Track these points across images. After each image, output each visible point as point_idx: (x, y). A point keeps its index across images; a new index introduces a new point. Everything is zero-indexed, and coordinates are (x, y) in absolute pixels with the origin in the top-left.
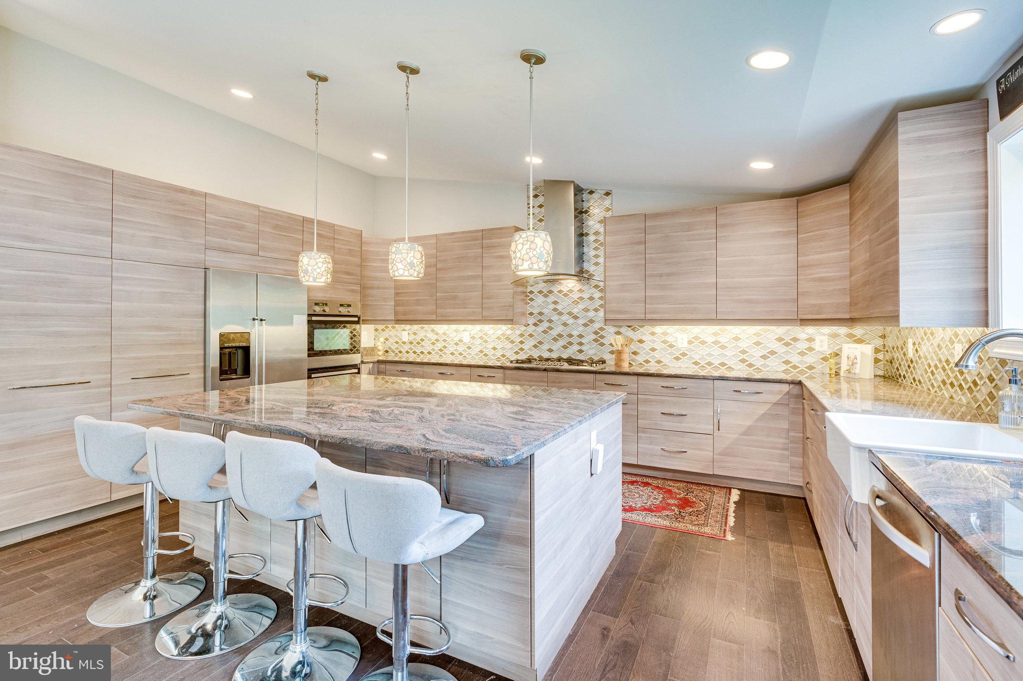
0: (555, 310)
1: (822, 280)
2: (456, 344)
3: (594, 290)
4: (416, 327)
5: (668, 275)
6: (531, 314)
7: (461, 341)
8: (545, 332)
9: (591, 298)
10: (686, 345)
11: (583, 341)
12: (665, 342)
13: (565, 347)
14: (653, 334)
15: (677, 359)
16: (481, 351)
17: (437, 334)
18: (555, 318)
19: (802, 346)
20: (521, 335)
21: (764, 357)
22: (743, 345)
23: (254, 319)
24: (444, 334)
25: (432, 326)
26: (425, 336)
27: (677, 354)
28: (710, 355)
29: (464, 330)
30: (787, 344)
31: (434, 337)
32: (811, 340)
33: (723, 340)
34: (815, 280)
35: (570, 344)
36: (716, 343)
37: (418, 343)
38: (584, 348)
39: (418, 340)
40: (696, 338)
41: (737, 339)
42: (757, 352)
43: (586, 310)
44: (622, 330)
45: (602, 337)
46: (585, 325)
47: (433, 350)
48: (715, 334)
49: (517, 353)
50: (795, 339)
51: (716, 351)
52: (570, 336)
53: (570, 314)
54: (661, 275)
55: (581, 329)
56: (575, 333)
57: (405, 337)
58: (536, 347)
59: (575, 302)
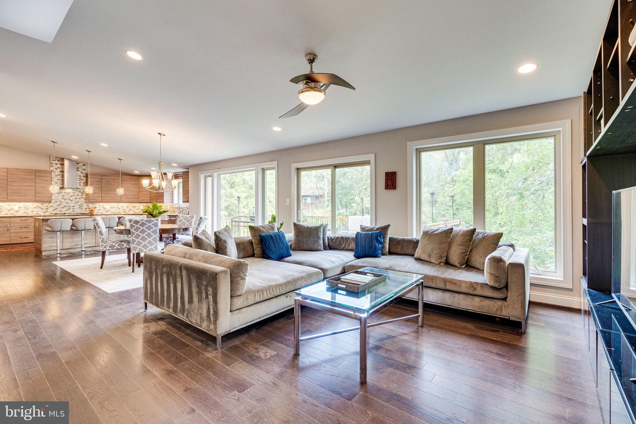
0: (63, 198)
1: (145, 194)
2: (9, 210)
5: (108, 191)
7: (12, 208)
8: (58, 205)
9: (78, 195)
10: (109, 208)
11: (75, 207)
12: (103, 207)
13: (67, 210)
14: (100, 205)
15: (107, 212)
16: (25, 213)
18: (63, 200)
19: (137, 208)
20: (47, 206)
21: (129, 211)
22: (124, 208)
27: (107, 211)
29: (15, 205)
30: (134, 207)
32: (139, 206)
33: (119, 207)
34: (143, 194)
35: (70, 209)
36: (117, 207)
38: (75, 210)
40: (112, 206)
41: (123, 206)
43: (76, 199)
45: (82, 206)
46: (75, 203)
48: (117, 205)
49: (44, 212)
50: (136, 206)
51: (117, 210)
52: (69, 206)
53: (69, 199)
54: (106, 191)
55: (74, 204)
56: (71, 205)
58: (54, 210)
59: (71, 196)
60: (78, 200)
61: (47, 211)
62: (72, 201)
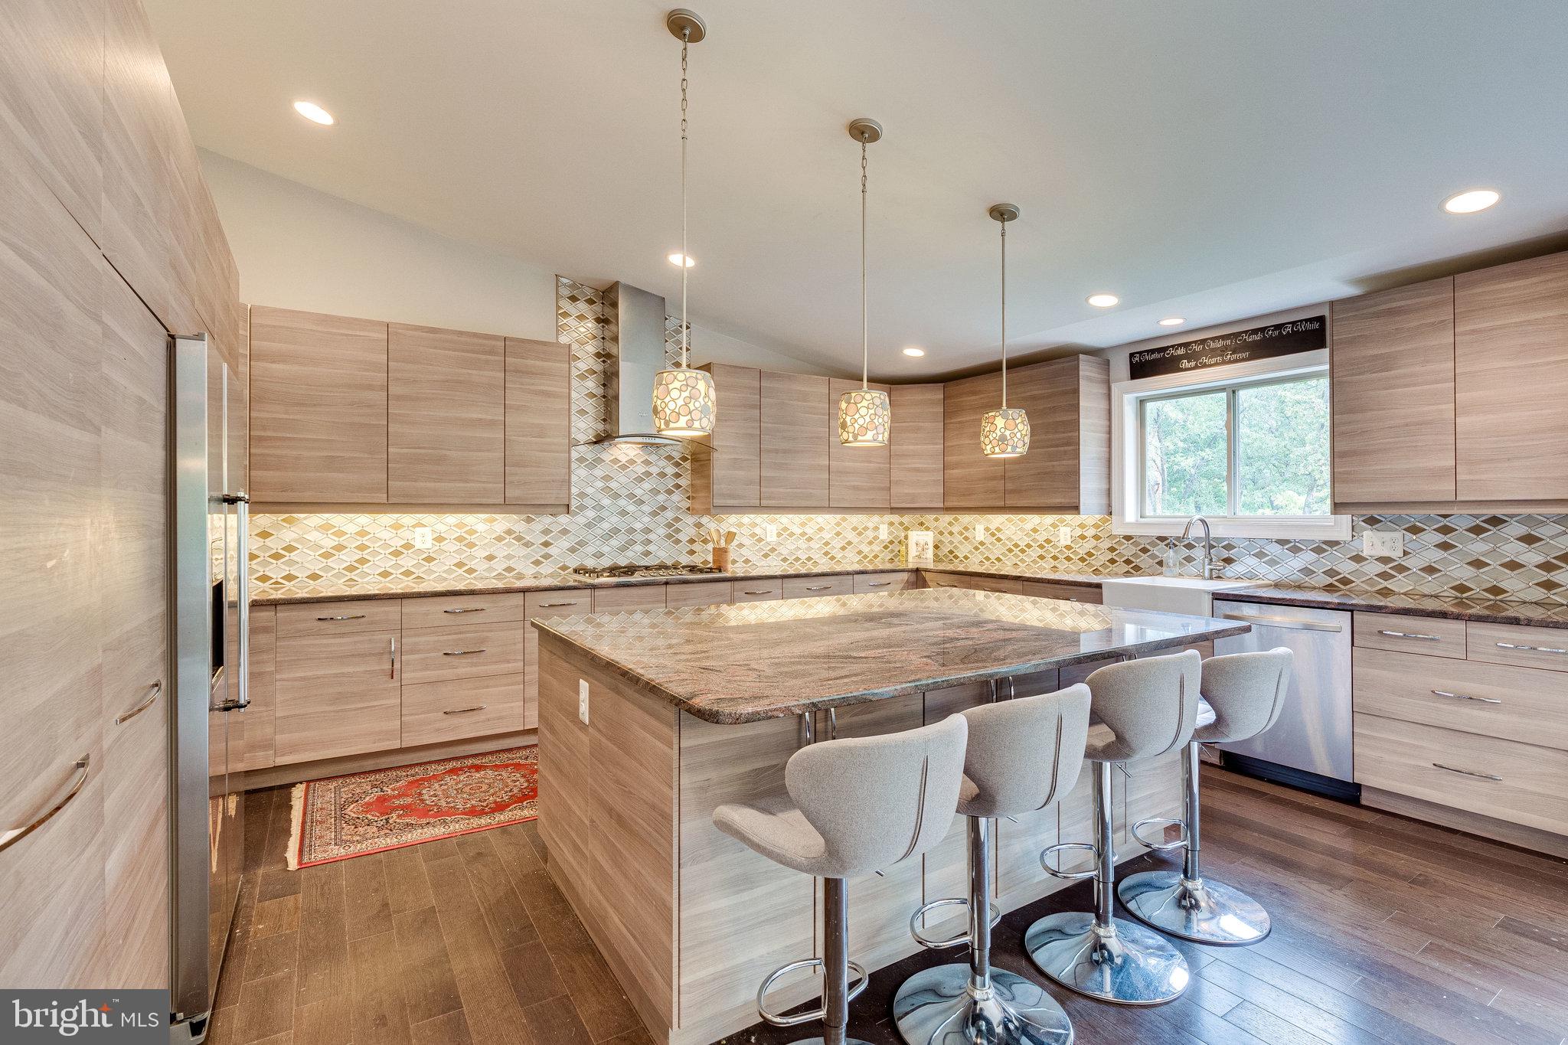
0: (607, 490)
1: (917, 470)
2: (397, 553)
3: (665, 462)
5: (785, 451)
7: (408, 546)
8: (589, 525)
9: (662, 475)
10: (775, 538)
11: (652, 537)
12: (754, 535)
13: (623, 549)
14: (740, 525)
15: (766, 556)
16: (460, 565)
17: (340, 533)
18: (606, 501)
19: (870, 534)
20: (546, 532)
21: (843, 548)
22: (827, 536)
24: (362, 533)
25: (323, 517)
26: (302, 540)
27: (766, 550)
28: (798, 549)
29: (420, 525)
30: (860, 534)
31: (329, 543)
33: (809, 531)
34: (909, 470)
35: (631, 542)
36: (804, 534)
37: (277, 556)
38: (651, 548)
40: (786, 529)
42: (837, 543)
43: (655, 492)
45: (678, 531)
46: (654, 514)
49: (537, 563)
50: (866, 529)
51: (802, 544)
52: (632, 531)
53: (631, 496)
54: (777, 451)
55: (648, 519)
56: (638, 526)
58: (573, 550)
61: (547, 556)
62: (639, 503)
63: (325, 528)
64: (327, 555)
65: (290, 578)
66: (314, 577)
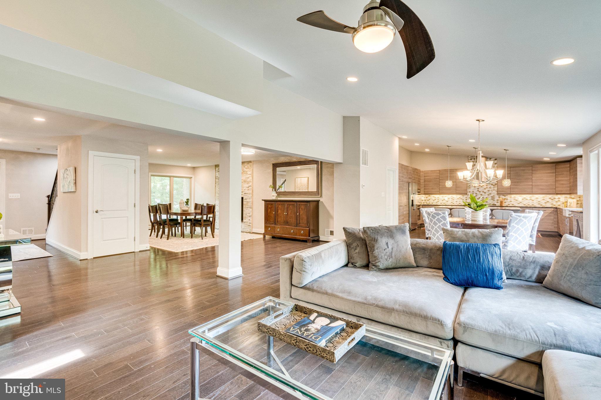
0: (478, 191)
1: (563, 184)
2: (443, 200)
3: (491, 186)
4: (427, 196)
5: (518, 182)
6: (470, 192)
12: (514, 199)
14: (511, 197)
15: (519, 204)
16: (452, 202)
17: (435, 198)
18: (478, 193)
19: (557, 200)
21: (545, 203)
22: (539, 200)
23: (414, 194)
24: (438, 198)
25: (433, 195)
26: (431, 198)
27: (519, 202)
28: (529, 202)
29: (445, 196)
30: (552, 200)
31: (434, 199)
32: (559, 198)
33: (533, 198)
34: (560, 184)
36: (531, 199)
37: (428, 200)
39: (428, 199)
40: (525, 198)
41: (537, 198)
42: (543, 201)
43: (488, 191)
44: (501, 196)
45: (494, 198)
46: (488, 195)
47: (434, 202)
48: (531, 197)
50: (555, 198)
51: (531, 202)
52: (483, 198)
53: (483, 192)
57: (423, 199)
59: (485, 189)
60: (490, 192)
62: (485, 193)
63: (433, 197)
64: (434, 200)
65: (429, 203)
66: (432, 203)
